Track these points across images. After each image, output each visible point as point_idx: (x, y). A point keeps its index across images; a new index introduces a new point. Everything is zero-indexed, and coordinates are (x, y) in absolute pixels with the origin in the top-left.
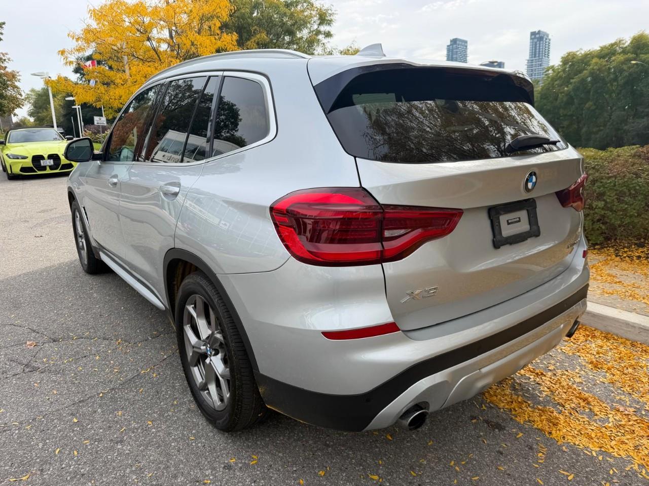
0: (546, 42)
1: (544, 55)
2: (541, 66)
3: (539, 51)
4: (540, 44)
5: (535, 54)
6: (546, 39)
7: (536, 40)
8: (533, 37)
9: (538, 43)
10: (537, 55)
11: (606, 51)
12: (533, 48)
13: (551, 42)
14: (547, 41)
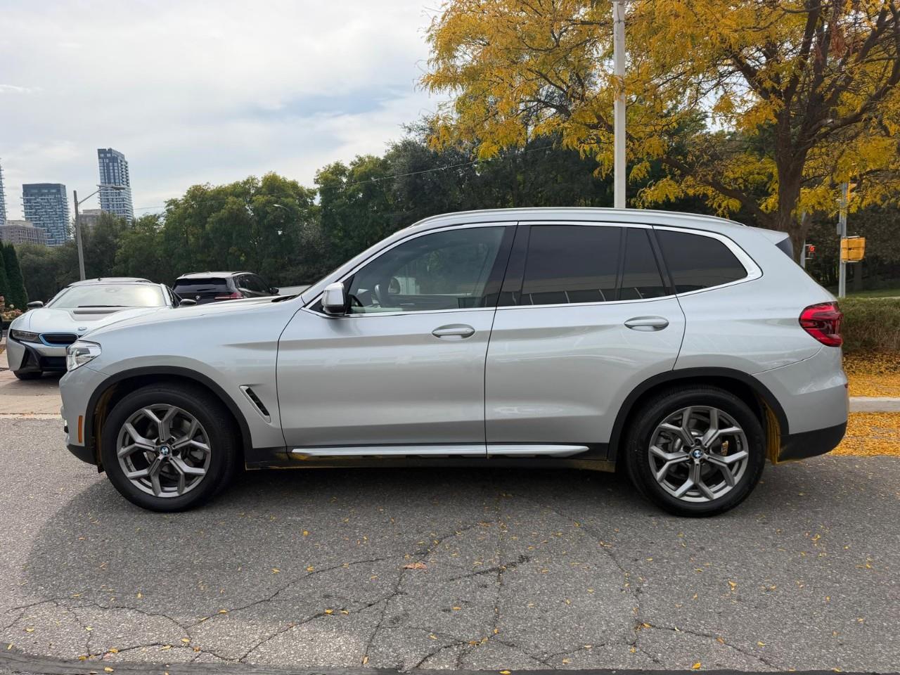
0: (122, 165)
1: (121, 181)
2: (119, 195)
3: (114, 176)
4: (114, 166)
5: (109, 179)
6: (121, 161)
7: (107, 161)
8: (102, 155)
9: (111, 164)
10: (112, 181)
11: (239, 190)
12: (104, 170)
13: (129, 165)
14: (123, 163)
